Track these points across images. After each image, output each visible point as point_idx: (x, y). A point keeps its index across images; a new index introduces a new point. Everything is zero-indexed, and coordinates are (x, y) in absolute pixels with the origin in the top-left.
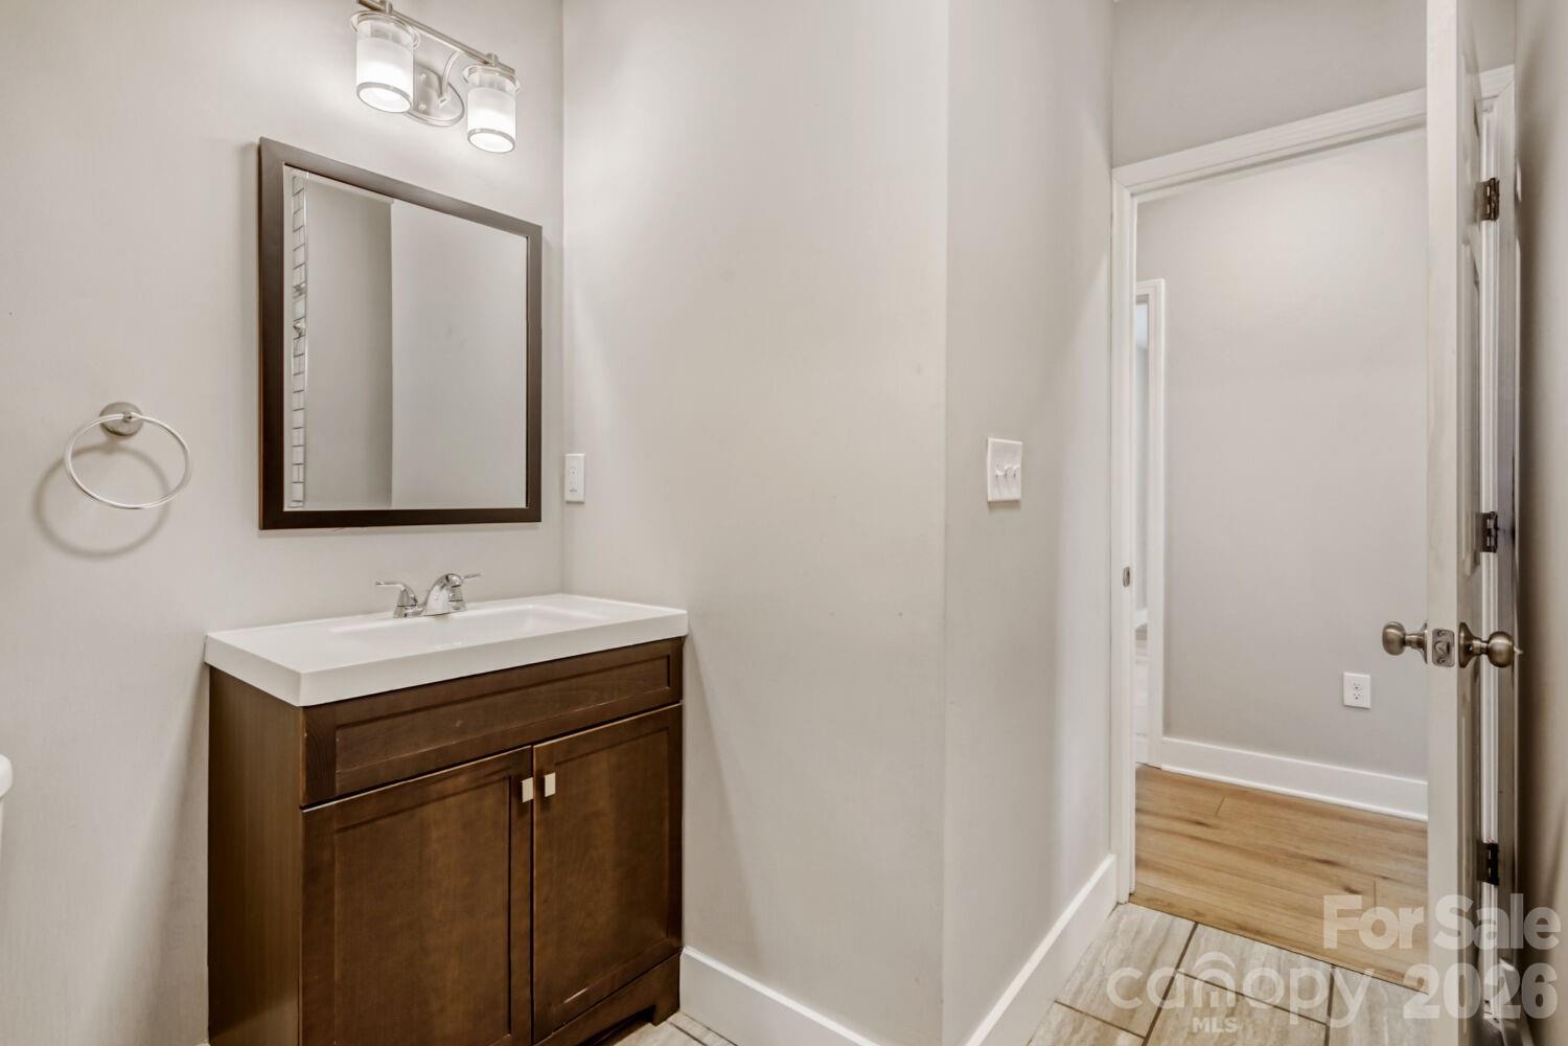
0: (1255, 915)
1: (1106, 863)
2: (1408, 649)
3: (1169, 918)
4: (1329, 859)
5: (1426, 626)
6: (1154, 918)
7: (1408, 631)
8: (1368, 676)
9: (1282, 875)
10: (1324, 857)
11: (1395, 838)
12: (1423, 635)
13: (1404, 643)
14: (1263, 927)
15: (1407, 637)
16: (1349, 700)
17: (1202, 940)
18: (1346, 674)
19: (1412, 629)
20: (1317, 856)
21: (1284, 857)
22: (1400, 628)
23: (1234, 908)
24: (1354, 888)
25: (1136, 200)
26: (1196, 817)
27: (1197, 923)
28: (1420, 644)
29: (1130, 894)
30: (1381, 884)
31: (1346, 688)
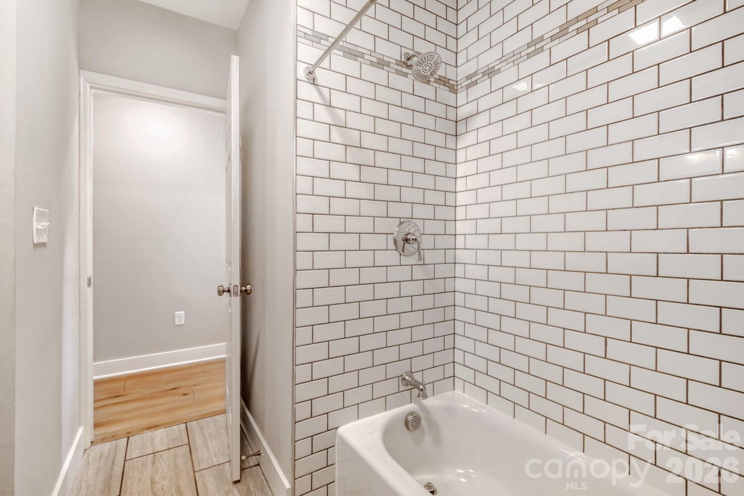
0: (153, 421)
1: (80, 432)
2: (225, 293)
3: (115, 442)
4: (175, 387)
5: (230, 285)
6: (107, 446)
7: (225, 287)
8: (183, 312)
9: (160, 401)
10: (173, 387)
11: (195, 370)
12: (230, 288)
13: (224, 291)
14: (157, 423)
15: (225, 289)
16: (177, 323)
17: (133, 442)
18: (176, 313)
19: (226, 287)
20: (171, 388)
21: (158, 394)
22: (222, 287)
23: (143, 422)
24: (186, 393)
25: (93, 91)
26: (114, 395)
27: (128, 437)
28: (229, 291)
29: (92, 442)
30: (194, 388)
31: (176, 318)
